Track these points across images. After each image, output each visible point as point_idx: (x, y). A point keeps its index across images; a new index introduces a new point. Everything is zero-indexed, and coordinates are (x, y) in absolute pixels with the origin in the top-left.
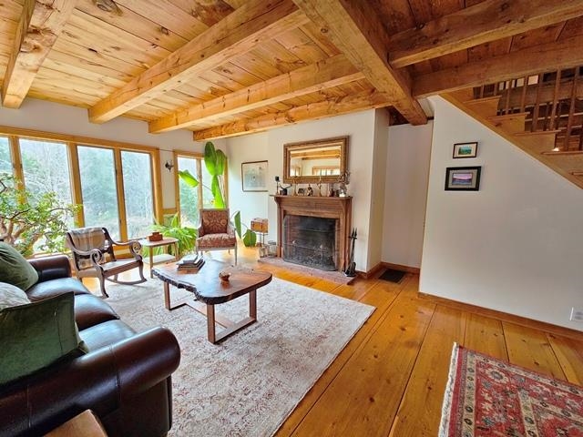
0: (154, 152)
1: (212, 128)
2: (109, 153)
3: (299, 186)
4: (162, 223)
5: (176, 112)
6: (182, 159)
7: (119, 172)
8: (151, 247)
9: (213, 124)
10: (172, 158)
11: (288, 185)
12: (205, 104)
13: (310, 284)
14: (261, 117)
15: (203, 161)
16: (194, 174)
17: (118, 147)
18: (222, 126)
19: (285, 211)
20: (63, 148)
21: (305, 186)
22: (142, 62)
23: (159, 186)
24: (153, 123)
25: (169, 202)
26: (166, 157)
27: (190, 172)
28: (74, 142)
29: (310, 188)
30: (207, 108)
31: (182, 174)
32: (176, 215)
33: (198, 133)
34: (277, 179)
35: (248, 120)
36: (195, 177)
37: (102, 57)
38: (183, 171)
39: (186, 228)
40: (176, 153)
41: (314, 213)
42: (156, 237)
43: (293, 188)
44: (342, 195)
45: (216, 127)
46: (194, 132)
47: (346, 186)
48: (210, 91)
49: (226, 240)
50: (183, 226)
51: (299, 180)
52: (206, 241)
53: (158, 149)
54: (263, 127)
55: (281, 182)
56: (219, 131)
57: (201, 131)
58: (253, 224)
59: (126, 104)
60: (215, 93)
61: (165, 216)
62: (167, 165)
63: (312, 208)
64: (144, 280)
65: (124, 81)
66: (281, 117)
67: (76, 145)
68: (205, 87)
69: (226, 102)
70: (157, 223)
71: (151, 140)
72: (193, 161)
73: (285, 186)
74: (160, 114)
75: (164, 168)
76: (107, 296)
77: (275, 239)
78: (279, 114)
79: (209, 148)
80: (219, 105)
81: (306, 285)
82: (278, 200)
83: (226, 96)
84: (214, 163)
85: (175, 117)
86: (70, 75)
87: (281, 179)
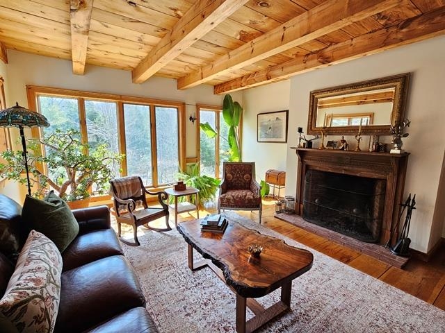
0: (181, 106)
1: (232, 81)
3: (328, 139)
4: (185, 172)
5: (202, 67)
6: (204, 112)
8: (177, 197)
9: (234, 76)
10: (195, 111)
11: (314, 137)
12: (231, 53)
13: (346, 259)
14: (287, 63)
15: (221, 114)
16: (213, 125)
18: (242, 78)
19: (307, 166)
21: (337, 138)
22: (175, 10)
23: (184, 137)
24: (181, 81)
25: (191, 152)
26: (190, 111)
27: (210, 125)
28: (121, 100)
29: (343, 141)
30: (232, 58)
31: (203, 125)
32: (197, 164)
33: (218, 87)
34: (300, 130)
35: (271, 68)
36: (214, 129)
37: (139, 10)
38: (204, 123)
39: (205, 177)
40: (198, 107)
41: (345, 170)
42: (180, 187)
43: (320, 140)
44: (395, 151)
45: (235, 80)
46: (215, 86)
47: (402, 139)
48: (238, 37)
49: (250, 200)
50: (202, 175)
51: (329, 131)
52: (228, 200)
53: (184, 104)
54: (288, 73)
55: (305, 134)
56: (239, 83)
57: (221, 85)
58: (268, 175)
59: (160, 60)
60: (245, 38)
61: (187, 164)
62: (191, 119)
63: (345, 164)
64: (169, 229)
65: (159, 36)
66: (312, 59)
67: (123, 103)
68: (234, 32)
69: (255, 47)
70: (181, 170)
71: (178, 95)
72: (213, 113)
73: (309, 138)
74: (188, 71)
75: (189, 121)
76: (139, 244)
77: (293, 194)
78: (310, 56)
79: (227, 101)
80: (247, 51)
81: (341, 259)
82: (301, 153)
83: (254, 41)
84: (231, 115)
85: (200, 72)
86: (116, 38)
87: (305, 130)
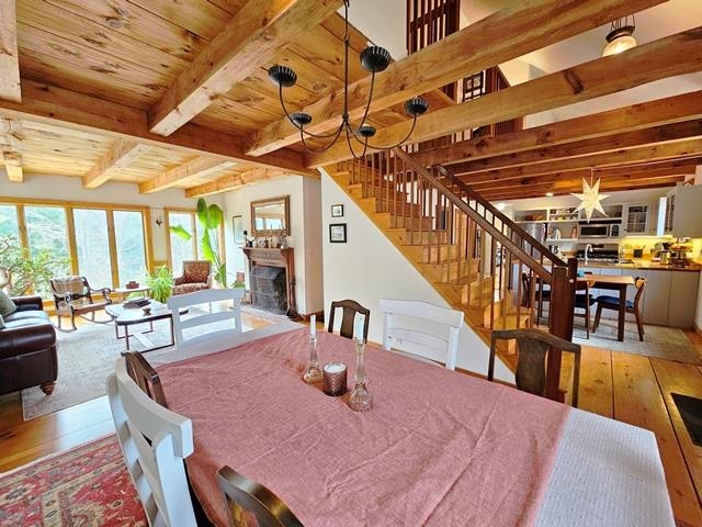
0: (145, 210)
1: (196, 187)
2: (102, 214)
4: (152, 274)
6: (174, 215)
7: (111, 230)
10: (162, 215)
15: (197, 217)
16: (189, 229)
17: (110, 208)
19: (253, 262)
20: (61, 211)
21: (263, 239)
23: (150, 240)
24: (142, 185)
25: (159, 255)
26: (156, 214)
28: (70, 206)
31: (174, 228)
33: (189, 191)
34: (245, 233)
36: (189, 231)
38: (175, 226)
40: (167, 210)
41: (272, 263)
42: (132, 285)
46: (185, 190)
52: (179, 290)
53: (149, 208)
58: (238, 274)
61: (156, 267)
62: (157, 222)
63: (268, 258)
67: (72, 209)
71: (142, 200)
75: (155, 224)
79: (201, 205)
84: (206, 217)
87: (249, 233)
